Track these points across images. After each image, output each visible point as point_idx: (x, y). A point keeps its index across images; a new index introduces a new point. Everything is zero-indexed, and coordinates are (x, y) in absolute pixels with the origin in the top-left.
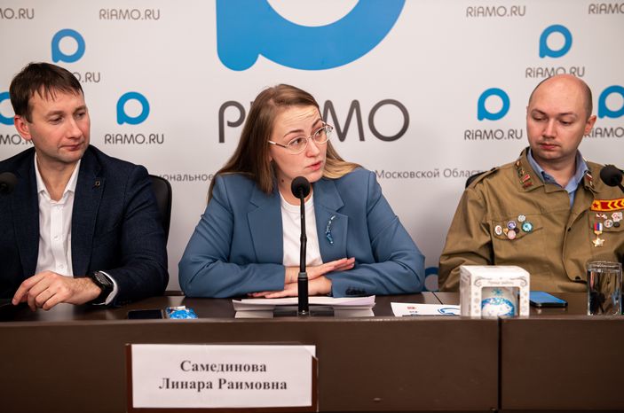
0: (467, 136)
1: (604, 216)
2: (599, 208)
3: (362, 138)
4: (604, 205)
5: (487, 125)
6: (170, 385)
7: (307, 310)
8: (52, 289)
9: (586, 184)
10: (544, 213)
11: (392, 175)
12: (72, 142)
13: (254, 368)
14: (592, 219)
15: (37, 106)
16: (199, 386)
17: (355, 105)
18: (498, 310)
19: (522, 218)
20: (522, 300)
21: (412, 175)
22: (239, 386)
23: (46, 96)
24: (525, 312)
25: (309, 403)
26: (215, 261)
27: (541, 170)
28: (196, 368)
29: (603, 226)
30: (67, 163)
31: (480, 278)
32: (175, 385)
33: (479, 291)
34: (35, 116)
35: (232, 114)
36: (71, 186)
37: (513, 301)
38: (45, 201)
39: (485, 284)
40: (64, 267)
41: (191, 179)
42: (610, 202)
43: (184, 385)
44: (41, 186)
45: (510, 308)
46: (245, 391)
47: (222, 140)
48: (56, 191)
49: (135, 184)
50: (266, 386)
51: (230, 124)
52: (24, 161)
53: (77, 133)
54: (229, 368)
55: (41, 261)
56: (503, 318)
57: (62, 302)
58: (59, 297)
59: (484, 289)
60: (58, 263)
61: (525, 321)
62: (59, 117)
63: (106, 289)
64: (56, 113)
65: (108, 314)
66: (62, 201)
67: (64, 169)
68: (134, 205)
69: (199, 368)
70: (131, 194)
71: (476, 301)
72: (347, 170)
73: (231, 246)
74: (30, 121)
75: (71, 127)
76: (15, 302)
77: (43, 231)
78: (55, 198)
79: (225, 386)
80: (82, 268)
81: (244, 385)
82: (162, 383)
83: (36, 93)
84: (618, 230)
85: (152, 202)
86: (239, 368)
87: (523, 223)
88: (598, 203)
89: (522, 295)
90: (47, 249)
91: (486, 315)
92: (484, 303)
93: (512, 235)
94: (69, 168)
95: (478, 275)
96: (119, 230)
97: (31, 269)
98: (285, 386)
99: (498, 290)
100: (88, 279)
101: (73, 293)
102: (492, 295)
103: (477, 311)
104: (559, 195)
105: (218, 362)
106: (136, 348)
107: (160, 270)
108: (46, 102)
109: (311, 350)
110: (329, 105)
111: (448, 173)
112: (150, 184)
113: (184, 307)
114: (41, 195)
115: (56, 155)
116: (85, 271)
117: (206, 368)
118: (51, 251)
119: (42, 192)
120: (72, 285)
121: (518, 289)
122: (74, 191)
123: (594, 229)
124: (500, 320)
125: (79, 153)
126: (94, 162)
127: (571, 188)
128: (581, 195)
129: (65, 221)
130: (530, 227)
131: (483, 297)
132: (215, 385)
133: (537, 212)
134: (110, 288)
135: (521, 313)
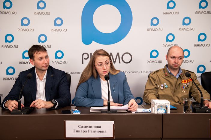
0: (147, 62)
1: (185, 84)
2: (184, 82)
3: (120, 63)
4: (185, 81)
5: (153, 59)
6: (76, 132)
7: (110, 111)
8: (40, 104)
9: (181, 76)
10: (171, 83)
11: (128, 72)
12: (45, 65)
13: (98, 127)
14: (182, 85)
15: (35, 56)
16: (83, 132)
17: (118, 54)
18: (162, 111)
19: (165, 84)
20: (168, 109)
21: (133, 72)
22: (94, 132)
23: (38, 53)
24: (169, 112)
25: (112, 136)
26: (85, 97)
27: (170, 72)
28: (82, 127)
29: (185, 87)
30: (44, 71)
31: (157, 103)
32: (77, 131)
33: (157, 106)
34: (35, 59)
35: (85, 56)
36: (45, 77)
37: (165, 109)
38: (38, 81)
39: (158, 105)
40: (43, 98)
41: (74, 73)
42: (187, 80)
43: (79, 131)
44: (37, 76)
45: (165, 111)
46: (95, 133)
47: (83, 63)
48: (41, 78)
49: (62, 76)
50: (101, 132)
51: (85, 59)
52: (32, 70)
53: (46, 62)
54: (91, 127)
55: (37, 96)
56: (163, 114)
57: (43, 108)
58: (41, 106)
59: (158, 106)
60: (42, 97)
61: (169, 115)
62: (41, 58)
63: (55, 105)
64: (40, 57)
65: (56, 111)
66: (43, 81)
67: (43, 72)
68: (62, 82)
69: (83, 127)
70: (61, 79)
71: (156, 109)
72: (117, 72)
73: (88, 92)
74: (34, 60)
75: (45, 61)
76: (30, 106)
77: (38, 88)
78: (41, 80)
79: (90, 132)
80: (48, 99)
81: (95, 131)
82: (73, 131)
83: (35, 53)
84: (188, 87)
85: (66, 81)
86: (94, 127)
87: (165, 85)
88: (183, 81)
89: (168, 107)
90: (39, 93)
91: (159, 113)
92: (158, 109)
93: (162, 88)
94: (44, 72)
95: (157, 102)
96: (58, 88)
97: (34, 99)
98: (106, 132)
99: (161, 106)
100: (50, 102)
101: (46, 105)
102: (160, 108)
103: (156, 112)
104: (174, 79)
105: (88, 125)
106: (67, 122)
107: (69, 99)
108: (38, 55)
109: (113, 122)
110: (111, 54)
111: (142, 72)
112: (66, 76)
113: (77, 110)
114: (37, 79)
115: (41, 69)
116: (49, 99)
117: (85, 127)
118: (40, 94)
119: (37, 78)
120: (46, 103)
121: (167, 106)
122: (46, 78)
123: (182, 88)
124: (162, 114)
125: (47, 68)
126: (51, 70)
127: (177, 77)
128: (179, 79)
129: (43, 86)
130: (167, 86)
131: (158, 108)
132: (88, 131)
133: (169, 83)
134: (56, 104)
135: (168, 112)
